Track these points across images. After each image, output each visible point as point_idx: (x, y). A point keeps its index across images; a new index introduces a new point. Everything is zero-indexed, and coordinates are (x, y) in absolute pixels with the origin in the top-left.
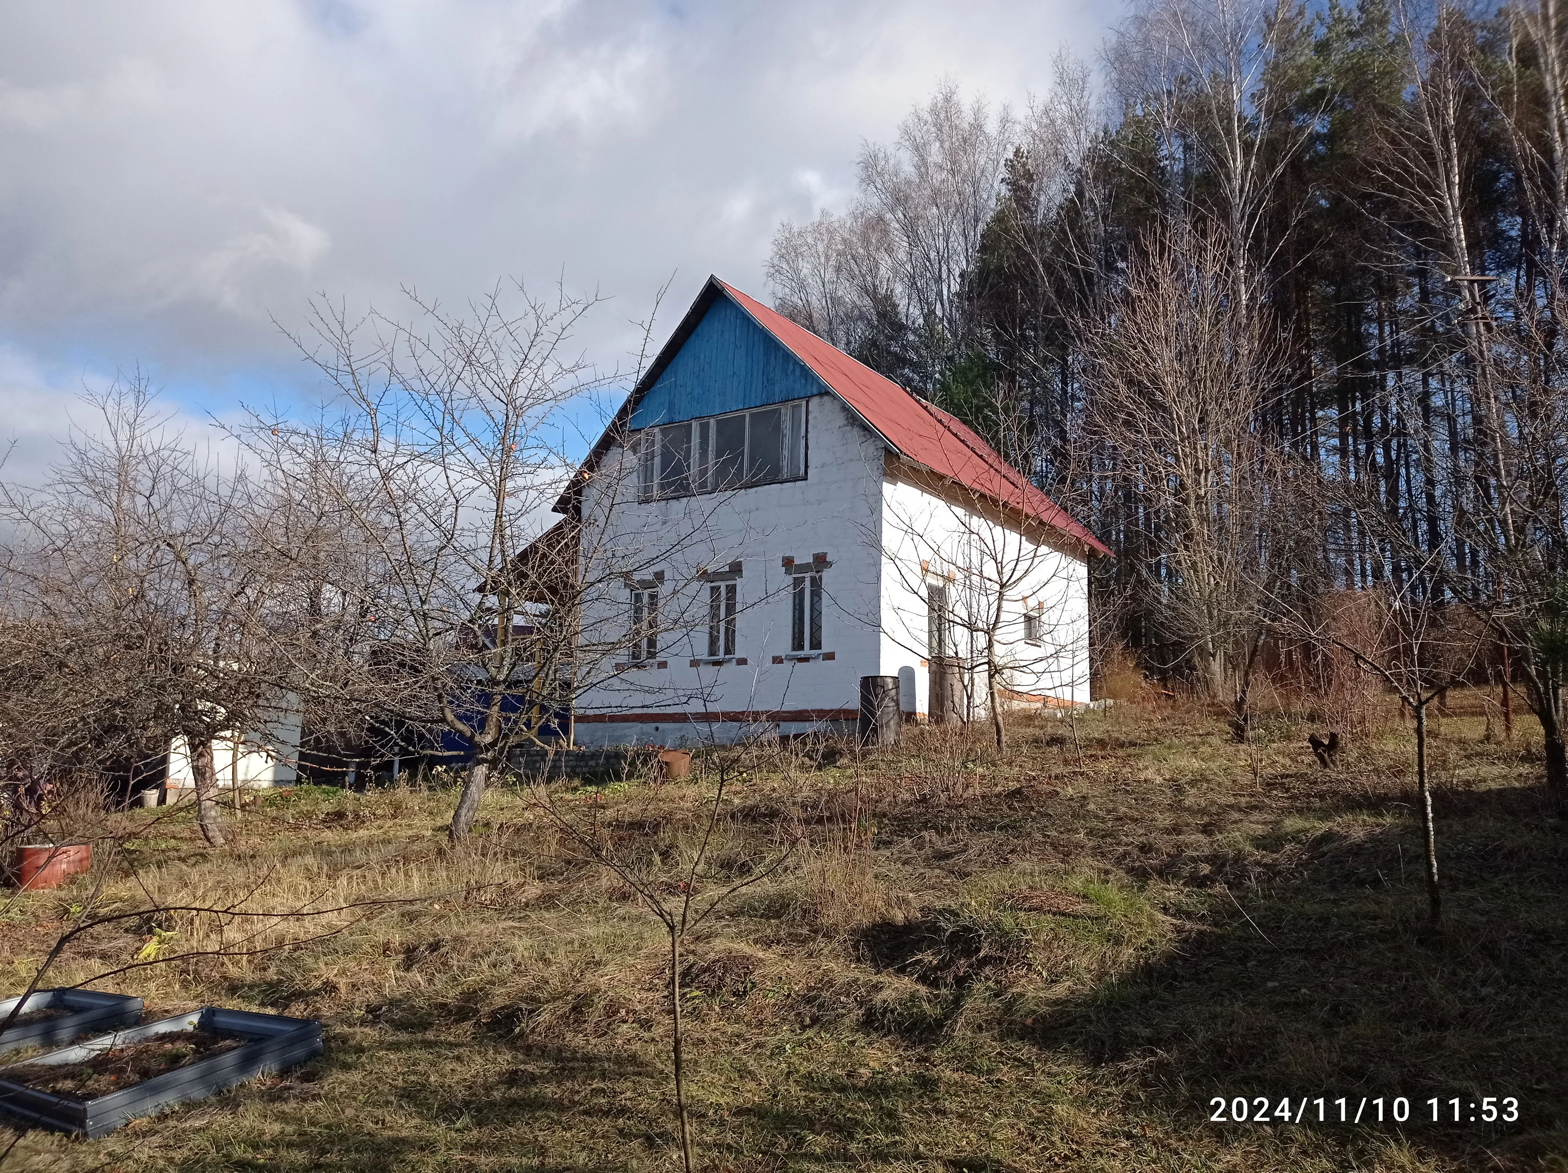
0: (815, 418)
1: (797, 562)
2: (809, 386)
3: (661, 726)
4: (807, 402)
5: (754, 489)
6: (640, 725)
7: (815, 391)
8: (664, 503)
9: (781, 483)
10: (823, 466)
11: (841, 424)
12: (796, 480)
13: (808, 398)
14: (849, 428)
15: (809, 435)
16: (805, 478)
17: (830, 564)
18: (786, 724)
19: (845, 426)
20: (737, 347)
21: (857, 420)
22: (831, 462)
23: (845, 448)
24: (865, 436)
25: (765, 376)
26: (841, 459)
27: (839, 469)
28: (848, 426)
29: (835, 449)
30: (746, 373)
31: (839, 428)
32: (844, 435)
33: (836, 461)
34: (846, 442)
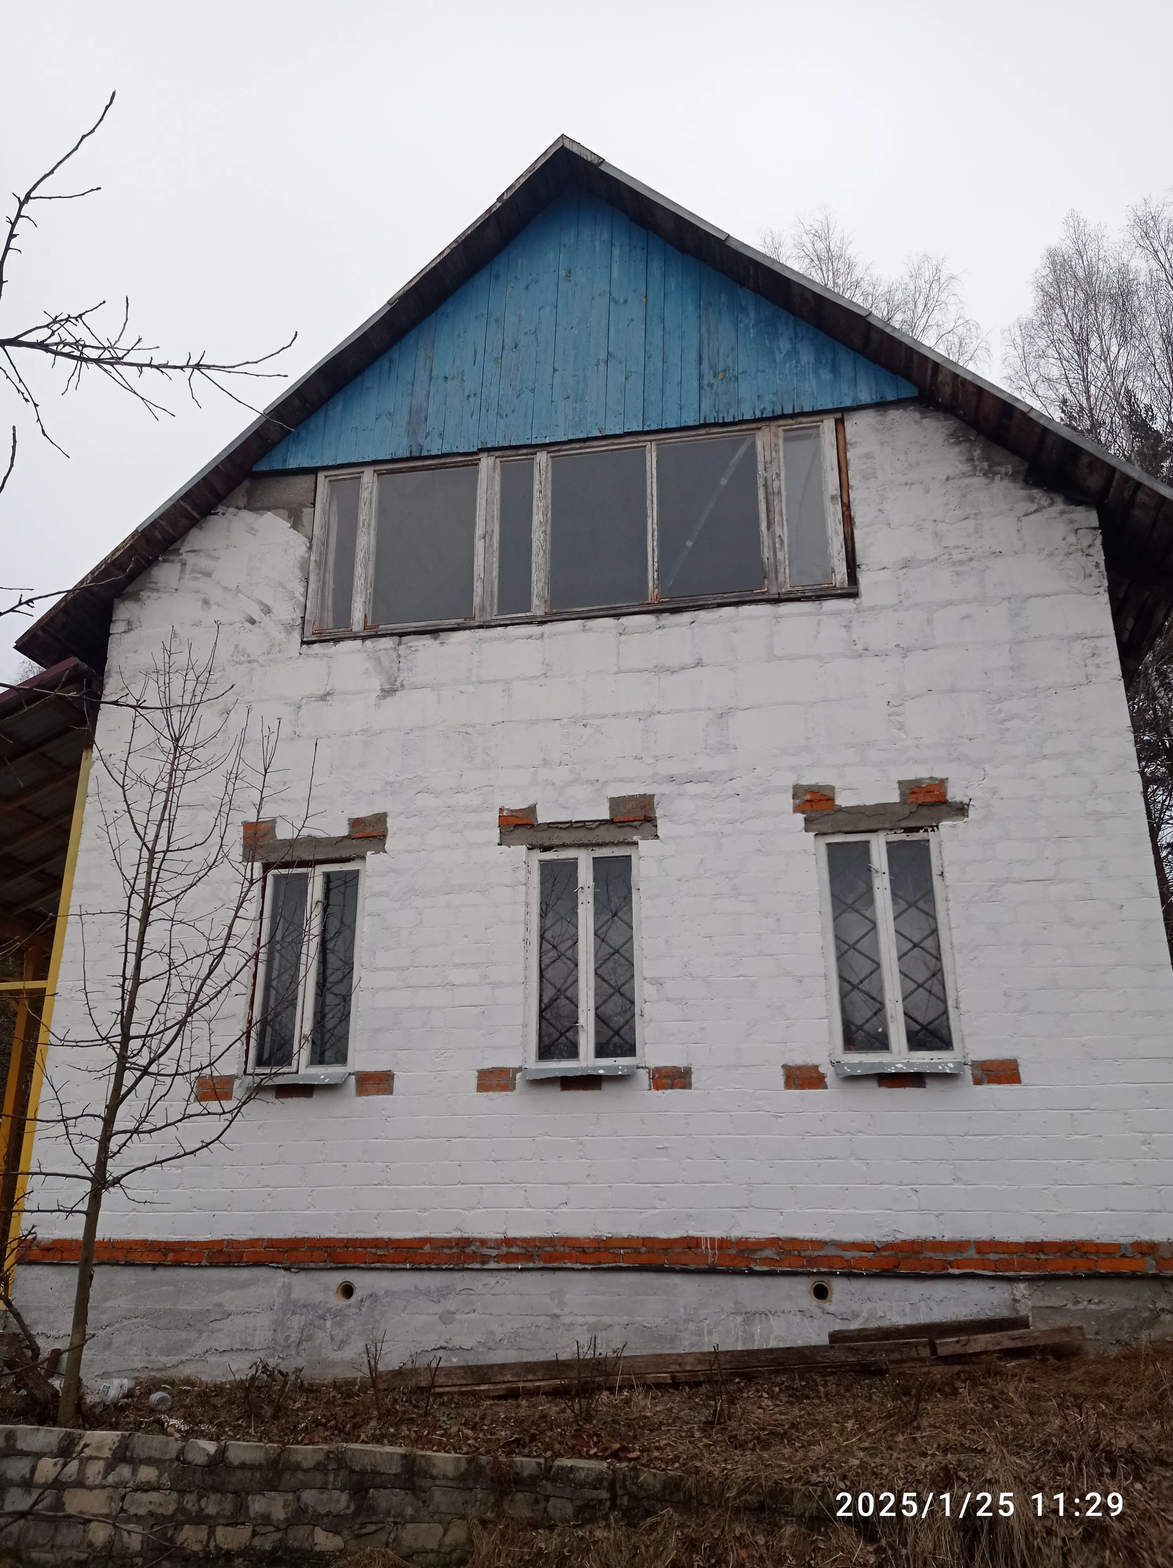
0: (868, 456)
1: (843, 800)
2: (845, 387)
3: (362, 1281)
4: (840, 423)
5: (686, 617)
6: (282, 1277)
7: (865, 397)
8: (387, 643)
9: (777, 600)
10: (906, 564)
11: (950, 471)
12: (820, 596)
13: (841, 414)
14: (979, 481)
15: (854, 495)
16: (851, 592)
17: (961, 810)
18: (856, 1285)
19: (964, 475)
20: (616, 302)
21: (1000, 464)
22: (932, 556)
23: (970, 524)
24: (1032, 499)
25: (705, 363)
26: (962, 550)
27: (958, 573)
28: (974, 475)
29: (941, 528)
30: (648, 356)
31: (948, 479)
32: (964, 496)
33: (946, 556)
34: (973, 512)
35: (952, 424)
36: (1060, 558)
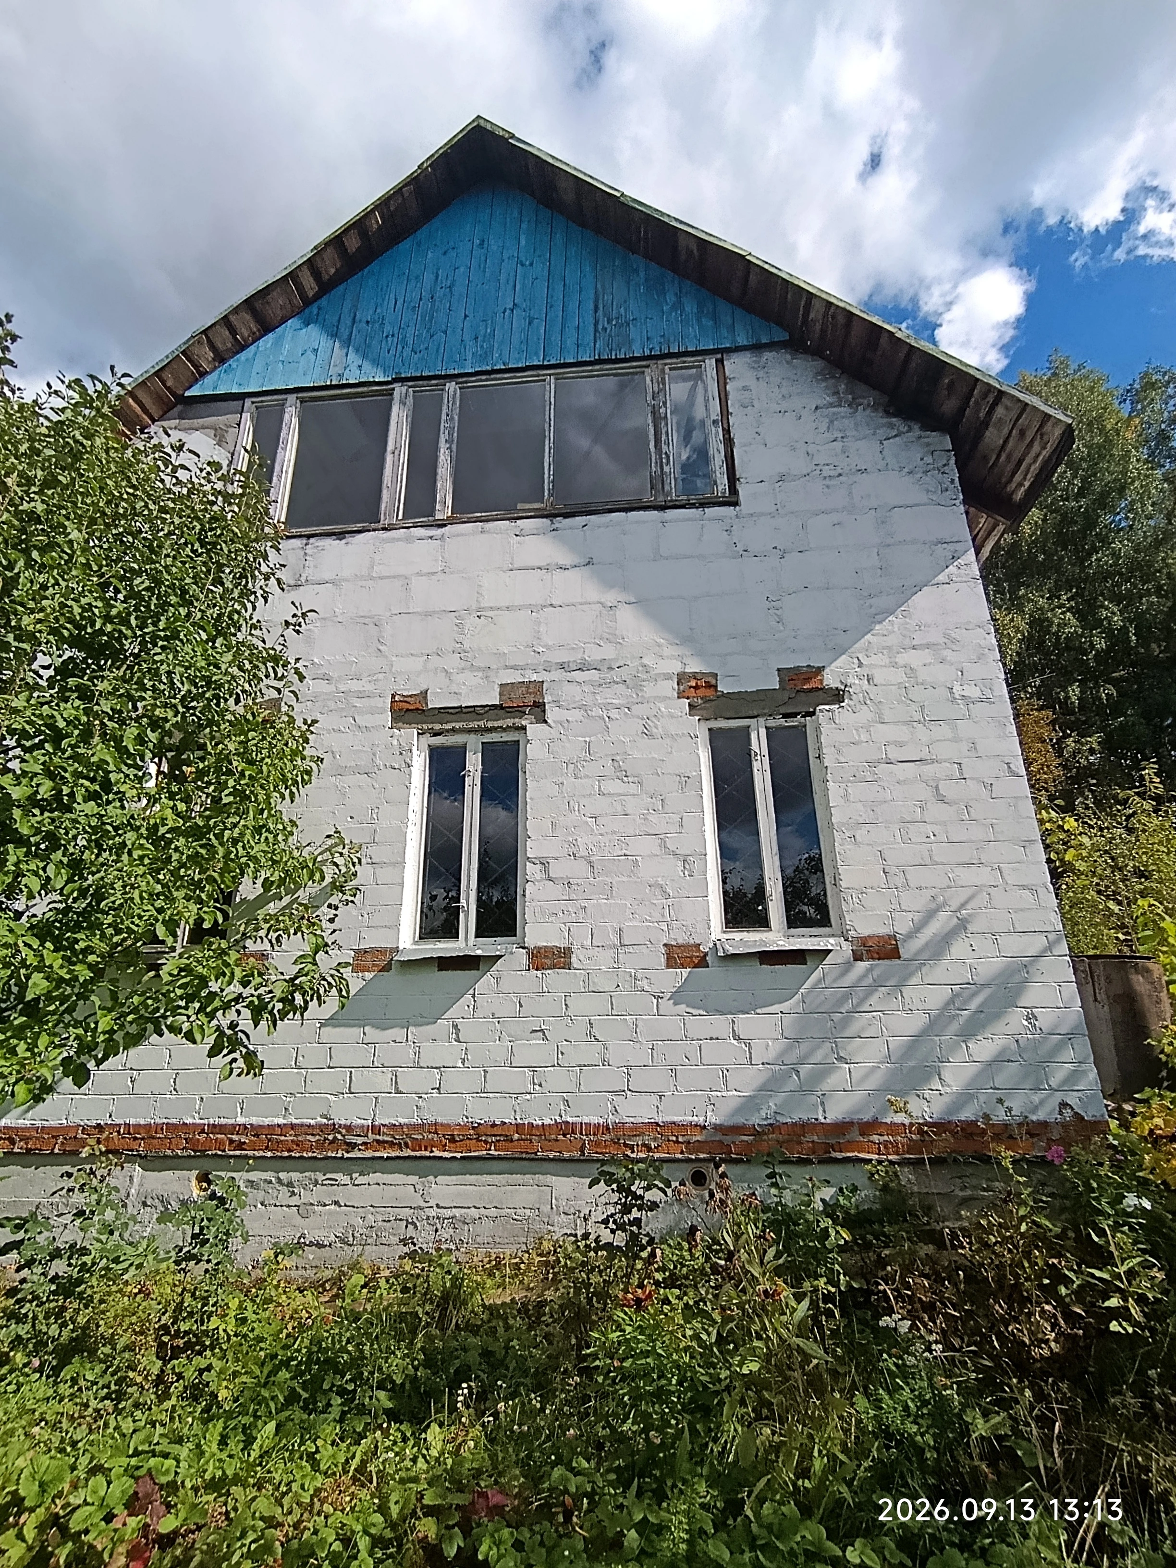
0: (745, 388)
1: (725, 687)
2: (724, 332)
4: (720, 362)
5: (580, 520)
7: (742, 341)
9: (663, 508)
10: (781, 478)
11: (820, 402)
12: (703, 505)
13: (721, 354)
14: (844, 410)
15: (733, 421)
16: (732, 502)
19: (831, 405)
20: (522, 265)
21: (864, 398)
22: (805, 472)
23: (838, 445)
24: (891, 426)
25: (600, 313)
26: (832, 467)
27: (828, 487)
28: (840, 406)
29: (811, 448)
30: (550, 306)
31: (817, 408)
32: (832, 422)
33: (818, 472)
34: (840, 435)
35: (819, 364)
36: (919, 475)
